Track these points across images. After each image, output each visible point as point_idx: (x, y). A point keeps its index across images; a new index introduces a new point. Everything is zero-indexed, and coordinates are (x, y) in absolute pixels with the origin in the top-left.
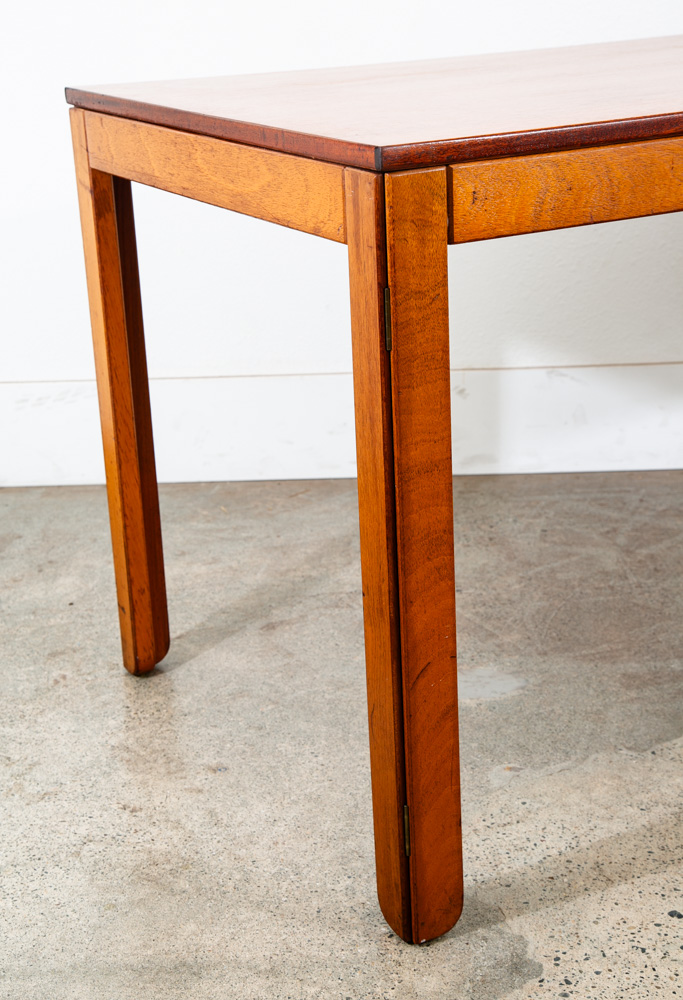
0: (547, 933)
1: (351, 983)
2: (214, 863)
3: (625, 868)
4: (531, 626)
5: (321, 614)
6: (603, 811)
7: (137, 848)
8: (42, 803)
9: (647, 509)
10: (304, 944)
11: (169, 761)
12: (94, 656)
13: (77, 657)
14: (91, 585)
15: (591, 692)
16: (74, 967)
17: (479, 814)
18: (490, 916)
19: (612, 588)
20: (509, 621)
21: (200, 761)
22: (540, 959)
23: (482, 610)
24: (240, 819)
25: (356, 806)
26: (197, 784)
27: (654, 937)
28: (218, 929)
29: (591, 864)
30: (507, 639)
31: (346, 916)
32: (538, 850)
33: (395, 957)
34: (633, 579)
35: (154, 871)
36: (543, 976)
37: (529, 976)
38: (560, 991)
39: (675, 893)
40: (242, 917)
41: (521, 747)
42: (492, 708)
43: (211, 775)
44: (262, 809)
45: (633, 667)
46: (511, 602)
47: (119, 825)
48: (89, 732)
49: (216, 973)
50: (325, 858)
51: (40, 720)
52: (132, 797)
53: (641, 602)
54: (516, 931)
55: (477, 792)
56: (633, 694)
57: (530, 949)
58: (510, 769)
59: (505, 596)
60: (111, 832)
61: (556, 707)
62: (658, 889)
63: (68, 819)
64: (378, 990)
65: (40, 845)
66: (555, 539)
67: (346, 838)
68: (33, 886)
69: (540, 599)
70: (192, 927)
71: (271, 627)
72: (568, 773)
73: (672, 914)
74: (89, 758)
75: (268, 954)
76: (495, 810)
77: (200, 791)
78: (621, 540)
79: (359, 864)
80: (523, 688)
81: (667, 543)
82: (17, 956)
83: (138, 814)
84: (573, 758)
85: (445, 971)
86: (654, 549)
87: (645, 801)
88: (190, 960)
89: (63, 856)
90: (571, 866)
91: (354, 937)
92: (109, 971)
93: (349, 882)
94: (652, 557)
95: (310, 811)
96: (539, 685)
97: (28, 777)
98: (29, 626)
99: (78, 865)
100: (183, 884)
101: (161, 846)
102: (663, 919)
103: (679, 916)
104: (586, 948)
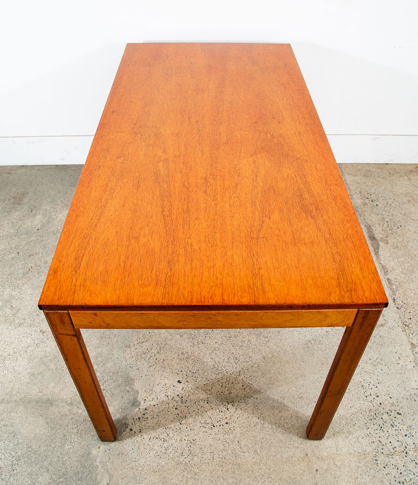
0: (144, 389)
6: (170, 337)
7: (43, 349)
8: (19, 328)
12: (41, 257)
13: (37, 257)
14: (45, 220)
16: (21, 400)
17: (137, 337)
18: (131, 382)
22: (141, 400)
25: (104, 333)
27: (172, 391)
28: (59, 385)
29: (162, 360)
32: (149, 354)
35: (46, 360)
36: (140, 407)
38: (143, 413)
39: (181, 373)
40: (66, 381)
47: (39, 339)
49: (56, 404)
51: (23, 288)
52: (44, 325)
54: (137, 388)
57: (139, 396)
60: (36, 342)
62: (177, 371)
63: (25, 335)
65: (17, 347)
67: (98, 348)
68: (13, 365)
70: (52, 384)
75: (71, 396)
76: (141, 336)
82: (7, 394)
83: (44, 334)
85: (115, 405)
87: (182, 332)
88: (51, 398)
89: (22, 352)
92: (30, 402)
95: (91, 335)
97: (16, 316)
98: (25, 241)
99: (26, 356)
100: (52, 366)
101: (48, 349)
102: (176, 384)
103: (180, 382)
104: (153, 396)
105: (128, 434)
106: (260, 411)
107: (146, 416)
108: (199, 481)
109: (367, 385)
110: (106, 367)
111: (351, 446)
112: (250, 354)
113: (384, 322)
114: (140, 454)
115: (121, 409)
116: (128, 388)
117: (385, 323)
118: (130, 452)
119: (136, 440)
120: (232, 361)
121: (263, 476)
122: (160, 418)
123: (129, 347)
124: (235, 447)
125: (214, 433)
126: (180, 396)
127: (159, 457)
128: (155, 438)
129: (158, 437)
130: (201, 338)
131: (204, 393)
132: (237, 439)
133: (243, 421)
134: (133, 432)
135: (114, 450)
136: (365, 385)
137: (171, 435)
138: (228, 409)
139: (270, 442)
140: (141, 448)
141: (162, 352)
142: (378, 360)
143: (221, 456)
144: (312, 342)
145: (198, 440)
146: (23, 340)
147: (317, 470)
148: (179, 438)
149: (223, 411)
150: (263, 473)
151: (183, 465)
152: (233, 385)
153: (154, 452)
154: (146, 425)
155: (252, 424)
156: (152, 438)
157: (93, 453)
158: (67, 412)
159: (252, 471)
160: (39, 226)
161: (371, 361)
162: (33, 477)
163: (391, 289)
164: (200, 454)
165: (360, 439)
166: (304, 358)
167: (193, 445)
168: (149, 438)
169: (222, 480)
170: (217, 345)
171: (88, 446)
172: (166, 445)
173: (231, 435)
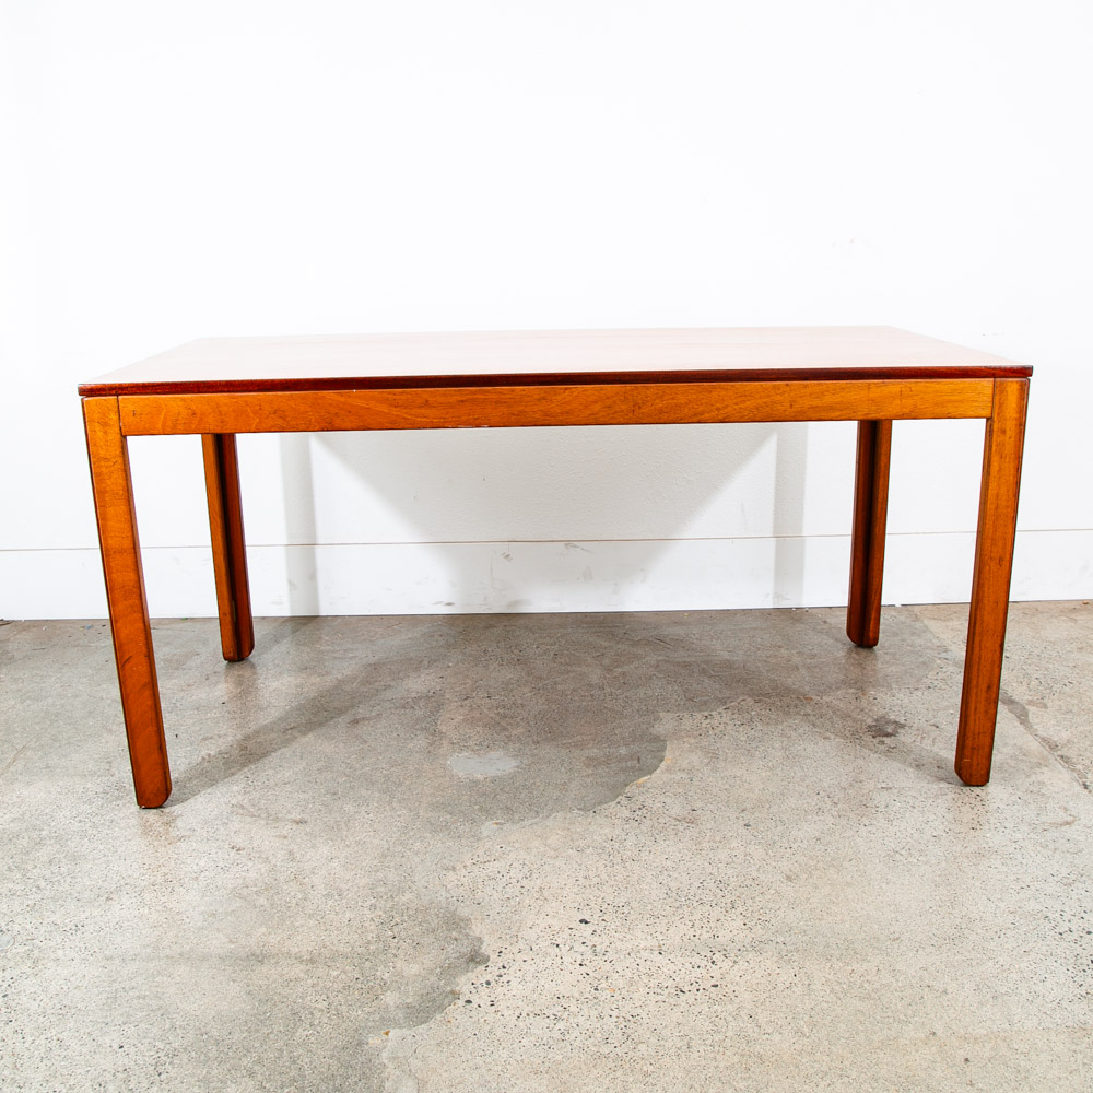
0: (498, 935)
1: (361, 969)
2: (285, 887)
3: (558, 891)
4: (532, 723)
5: (392, 713)
7: (237, 876)
8: (178, 843)
9: (628, 639)
10: (335, 942)
11: (269, 815)
12: (232, 740)
14: (239, 690)
15: (563, 770)
16: (181, 955)
18: (462, 924)
19: (592, 696)
20: (518, 720)
21: (289, 817)
22: (489, 952)
23: (501, 711)
24: (308, 857)
25: (388, 849)
26: (285, 832)
27: (567, 936)
28: (280, 931)
29: (536, 889)
30: (514, 732)
31: (367, 924)
32: (503, 879)
33: (394, 951)
34: (608, 690)
35: (245, 892)
36: (489, 964)
37: (479, 963)
38: (498, 973)
39: (587, 908)
40: (297, 924)
41: (507, 808)
42: (493, 781)
43: (295, 826)
44: (324, 850)
45: (594, 752)
46: (522, 705)
47: (227, 859)
48: (219, 795)
49: (273, 961)
50: (360, 885)
52: (239, 841)
53: (609, 706)
54: (477, 934)
55: (471, 839)
56: (590, 771)
57: (484, 947)
58: (497, 824)
59: (519, 702)
60: (221, 864)
61: (538, 781)
62: (576, 905)
63: (194, 854)
64: (378, 973)
65: (173, 872)
66: (562, 661)
68: (163, 899)
69: (543, 704)
70: (263, 930)
71: (355, 722)
72: (535, 827)
73: (581, 921)
74: (215, 813)
75: (310, 949)
76: (481, 852)
77: (286, 837)
78: (606, 662)
79: (383, 889)
80: (518, 767)
81: (636, 664)
82: (146, 946)
83: (241, 852)
84: (541, 816)
86: (626, 668)
88: (258, 952)
89: (186, 880)
90: (523, 890)
91: (369, 938)
92: (204, 958)
93: (373, 901)
94: (624, 674)
95: (357, 852)
96: (529, 765)
97: (172, 825)
100: (262, 901)
101: (252, 875)
102: (575, 925)
103: (586, 922)
104: (521, 945)
105: (462, 1009)
106: (796, 963)
107: (505, 979)
108: (657, 1087)
109: (1058, 915)
110: (398, 902)
111: (1044, 1016)
112: (755, 874)
113: (1072, 818)
114: (496, 1043)
115: (441, 967)
116: (454, 934)
117: (1073, 822)
118: (471, 1040)
119: (482, 1020)
120: (712, 886)
121: (827, 1073)
122: (542, 982)
123: (454, 869)
124: (742, 1025)
125: (684, 1004)
126: (590, 944)
127: (546, 1047)
128: (532, 1015)
129: (539, 1013)
130: (629, 853)
131: (649, 937)
132: (746, 1011)
133: (754, 981)
134: (474, 1005)
135: (426, 1037)
136: (1051, 916)
137: (573, 1008)
138: (713, 962)
139: (833, 1014)
140: (499, 1032)
141: (535, 876)
142: (1073, 877)
143: (708, 1042)
144: (903, 852)
145: (644, 1015)
146: (188, 861)
147: (967, 1060)
148: (594, 1013)
149: (702, 965)
150: (825, 1068)
151: (610, 1060)
152: (720, 923)
153: (533, 1039)
154: (506, 992)
155: (781, 987)
156: (524, 1015)
157: (371, 1041)
158: (302, 975)
159: (797, 1067)
160: (226, 699)
161: (1056, 879)
162: (212, 1085)
163: (1073, 770)
164: (652, 1039)
165: (1065, 1004)
166: (889, 877)
167: (631, 1025)
168: (517, 1014)
169: (719, 1085)
170: (669, 863)
171: (356, 1030)
172: (561, 1025)
173: (730, 1006)
